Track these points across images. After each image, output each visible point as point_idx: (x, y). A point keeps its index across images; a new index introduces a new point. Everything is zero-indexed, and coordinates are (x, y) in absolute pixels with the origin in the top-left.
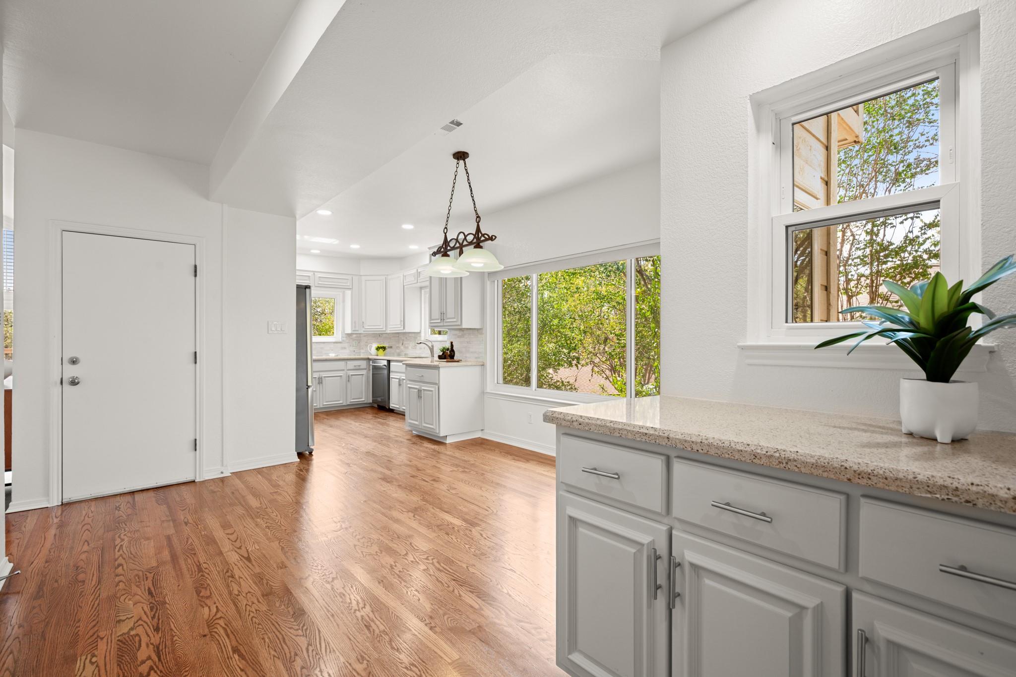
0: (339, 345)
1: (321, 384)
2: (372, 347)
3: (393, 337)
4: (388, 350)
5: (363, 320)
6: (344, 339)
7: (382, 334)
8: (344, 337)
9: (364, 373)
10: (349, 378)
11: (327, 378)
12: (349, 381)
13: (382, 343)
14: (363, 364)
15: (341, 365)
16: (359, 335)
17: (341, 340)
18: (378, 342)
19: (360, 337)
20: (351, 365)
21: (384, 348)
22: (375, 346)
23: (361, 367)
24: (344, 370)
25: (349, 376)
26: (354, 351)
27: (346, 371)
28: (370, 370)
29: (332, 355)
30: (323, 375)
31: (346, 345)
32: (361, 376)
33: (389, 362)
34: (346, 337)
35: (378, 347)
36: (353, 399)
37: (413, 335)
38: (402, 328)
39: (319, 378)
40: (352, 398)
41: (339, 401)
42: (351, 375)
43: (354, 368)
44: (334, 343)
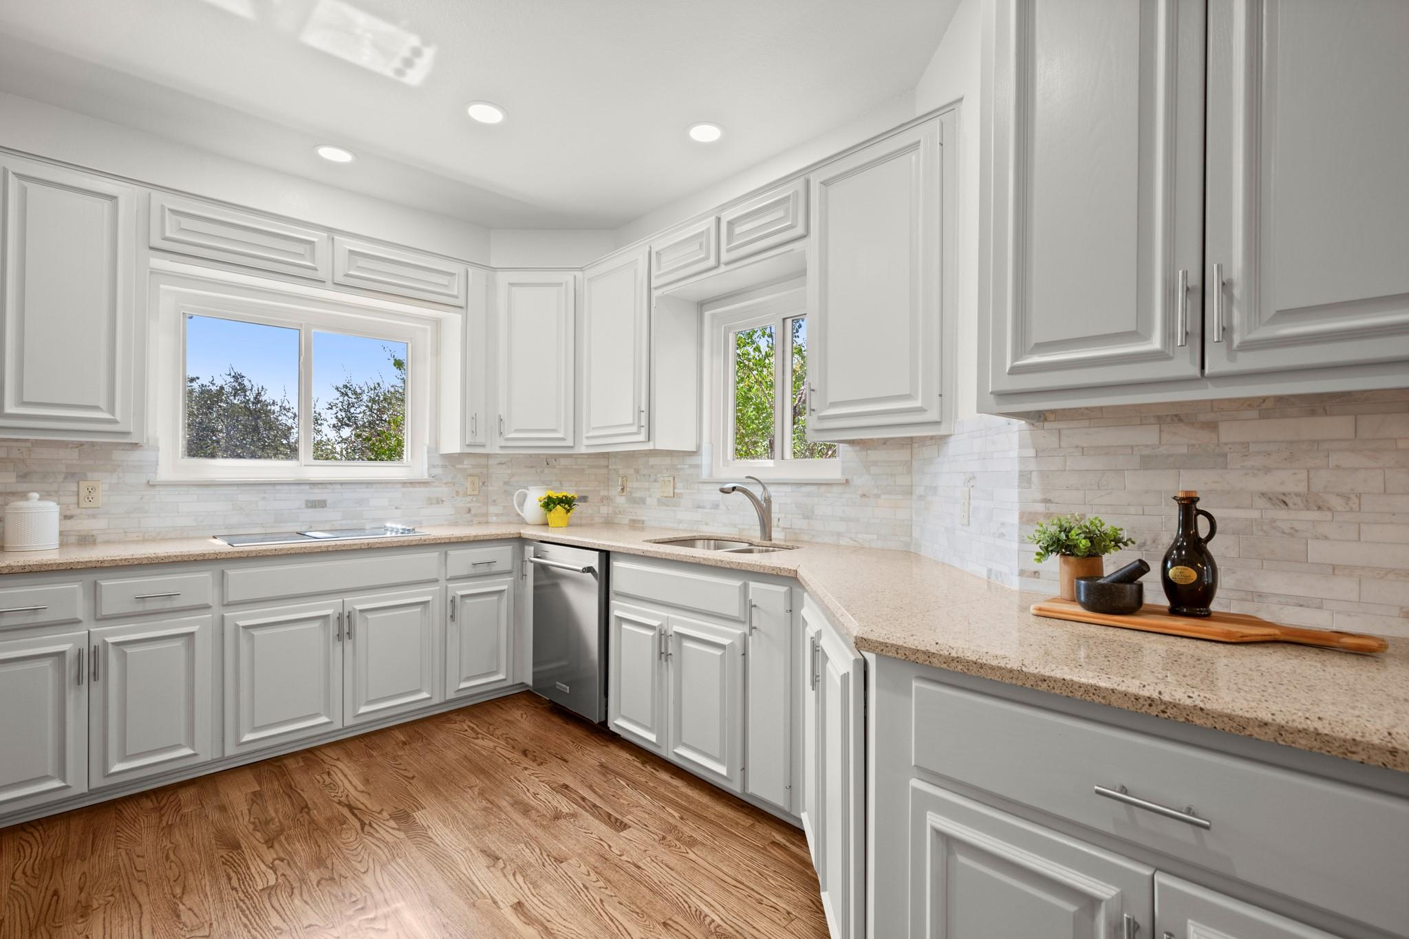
0: (422, 492)
1: (347, 641)
2: (525, 496)
3: (591, 467)
4: (578, 508)
5: (502, 411)
6: (438, 471)
7: (557, 457)
8: (434, 466)
9: (504, 587)
10: (453, 608)
11: (370, 616)
12: (452, 617)
13: (556, 484)
14: (503, 556)
15: (427, 562)
16: (483, 461)
17: (426, 476)
18: (544, 483)
19: (487, 466)
20: (461, 560)
21: (567, 502)
22: (535, 496)
23: (495, 568)
24: (436, 581)
25: (453, 601)
26: (469, 511)
27: (443, 582)
28: (524, 575)
29: (393, 530)
30: (358, 603)
31: (442, 491)
32: (495, 598)
33: (606, 556)
34: (444, 466)
35: (549, 498)
36: (468, 679)
37: (667, 461)
38: (642, 437)
39: (340, 618)
40: (464, 676)
41: (418, 691)
42: (463, 596)
43: (472, 571)
44: (404, 484)
